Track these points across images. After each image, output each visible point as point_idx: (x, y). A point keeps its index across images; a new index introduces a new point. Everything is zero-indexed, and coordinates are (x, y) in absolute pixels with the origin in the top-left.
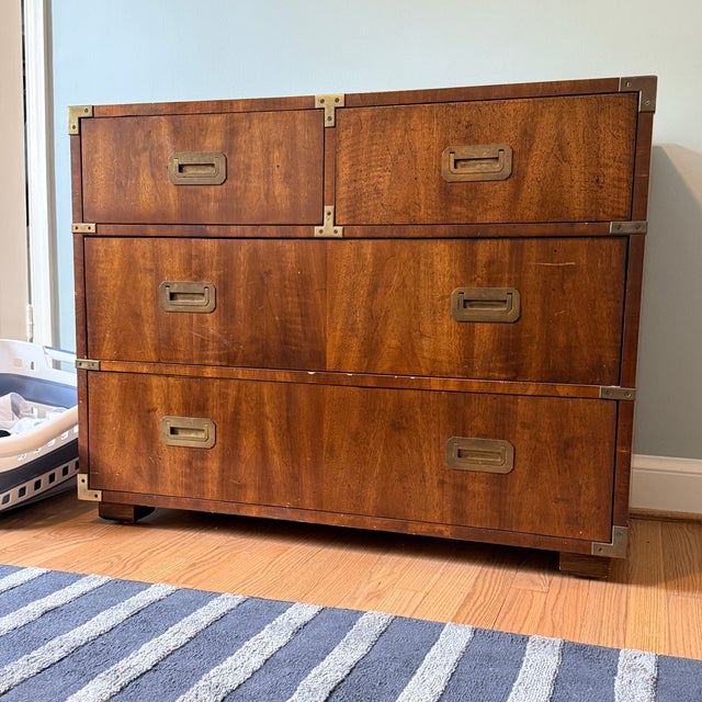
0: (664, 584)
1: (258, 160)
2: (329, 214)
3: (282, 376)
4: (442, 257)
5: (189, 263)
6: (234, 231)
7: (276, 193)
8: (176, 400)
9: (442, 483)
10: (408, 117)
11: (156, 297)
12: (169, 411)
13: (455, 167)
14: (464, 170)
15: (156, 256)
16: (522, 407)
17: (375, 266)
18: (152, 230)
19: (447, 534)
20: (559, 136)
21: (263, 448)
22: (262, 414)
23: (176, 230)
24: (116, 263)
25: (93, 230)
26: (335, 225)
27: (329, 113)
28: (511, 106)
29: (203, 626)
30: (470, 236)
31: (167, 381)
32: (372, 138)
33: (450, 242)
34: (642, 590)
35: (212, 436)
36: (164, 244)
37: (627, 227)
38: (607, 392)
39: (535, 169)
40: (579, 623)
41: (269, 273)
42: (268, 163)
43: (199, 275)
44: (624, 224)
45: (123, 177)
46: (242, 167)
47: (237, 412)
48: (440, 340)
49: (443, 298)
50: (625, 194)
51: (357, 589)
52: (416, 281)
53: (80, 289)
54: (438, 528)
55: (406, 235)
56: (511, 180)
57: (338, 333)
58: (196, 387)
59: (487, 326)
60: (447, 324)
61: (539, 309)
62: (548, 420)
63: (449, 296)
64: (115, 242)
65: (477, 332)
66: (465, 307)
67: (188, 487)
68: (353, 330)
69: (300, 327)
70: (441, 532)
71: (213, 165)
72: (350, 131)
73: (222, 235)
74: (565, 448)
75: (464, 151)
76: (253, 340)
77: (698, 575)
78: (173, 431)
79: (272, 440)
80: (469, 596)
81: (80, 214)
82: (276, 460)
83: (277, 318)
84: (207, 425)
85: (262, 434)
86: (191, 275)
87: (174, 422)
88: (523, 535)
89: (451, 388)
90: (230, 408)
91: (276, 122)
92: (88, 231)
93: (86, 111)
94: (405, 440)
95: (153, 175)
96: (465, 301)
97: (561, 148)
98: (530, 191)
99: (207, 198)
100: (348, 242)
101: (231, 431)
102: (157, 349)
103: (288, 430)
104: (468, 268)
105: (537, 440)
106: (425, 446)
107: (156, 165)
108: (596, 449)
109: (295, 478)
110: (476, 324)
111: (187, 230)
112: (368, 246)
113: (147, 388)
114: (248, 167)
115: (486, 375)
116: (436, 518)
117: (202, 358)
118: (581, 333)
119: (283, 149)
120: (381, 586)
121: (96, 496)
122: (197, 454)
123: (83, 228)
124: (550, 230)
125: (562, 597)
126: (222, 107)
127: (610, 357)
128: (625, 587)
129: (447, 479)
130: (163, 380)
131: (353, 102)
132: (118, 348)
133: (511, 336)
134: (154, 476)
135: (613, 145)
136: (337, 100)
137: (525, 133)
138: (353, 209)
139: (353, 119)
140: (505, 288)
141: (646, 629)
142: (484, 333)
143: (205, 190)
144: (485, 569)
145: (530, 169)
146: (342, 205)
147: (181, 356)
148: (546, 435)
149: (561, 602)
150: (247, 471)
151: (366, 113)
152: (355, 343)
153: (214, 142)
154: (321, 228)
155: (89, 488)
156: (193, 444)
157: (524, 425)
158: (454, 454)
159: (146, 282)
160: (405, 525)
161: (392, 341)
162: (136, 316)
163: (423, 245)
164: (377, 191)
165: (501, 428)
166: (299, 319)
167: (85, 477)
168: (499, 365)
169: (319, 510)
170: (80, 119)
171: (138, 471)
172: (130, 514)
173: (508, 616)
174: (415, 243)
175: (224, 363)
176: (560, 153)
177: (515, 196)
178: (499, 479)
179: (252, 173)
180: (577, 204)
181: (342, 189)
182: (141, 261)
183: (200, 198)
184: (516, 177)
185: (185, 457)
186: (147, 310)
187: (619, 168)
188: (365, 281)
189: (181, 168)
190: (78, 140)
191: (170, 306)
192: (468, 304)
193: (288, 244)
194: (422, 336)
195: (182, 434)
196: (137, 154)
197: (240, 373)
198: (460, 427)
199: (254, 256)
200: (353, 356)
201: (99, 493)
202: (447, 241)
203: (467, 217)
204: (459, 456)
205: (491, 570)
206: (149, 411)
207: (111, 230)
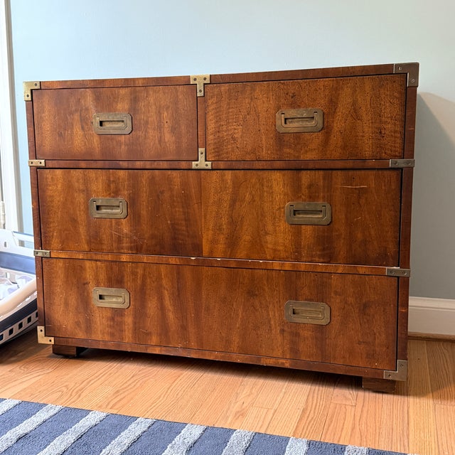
0: (431, 394)
1: (153, 118)
2: (202, 153)
3: (174, 260)
4: (278, 182)
5: (109, 186)
6: (138, 164)
7: (166, 140)
8: (102, 276)
9: (282, 331)
10: (253, 89)
11: (87, 208)
12: (98, 285)
13: (285, 123)
14: (291, 125)
15: (86, 181)
16: (335, 280)
17: (234, 187)
18: (83, 164)
19: (287, 365)
20: (354, 103)
21: (162, 308)
22: (161, 286)
23: (100, 164)
24: (59, 186)
25: (43, 164)
26: (206, 161)
27: (200, 87)
28: (321, 82)
29: (125, 448)
30: (296, 168)
31: (96, 264)
32: (229, 104)
33: (284, 172)
34: (417, 400)
35: (127, 301)
36: (92, 174)
37: (401, 163)
38: (391, 271)
39: (338, 124)
40: (378, 431)
41: (162, 192)
42: (160, 121)
43: (116, 193)
44: (399, 160)
45: (62, 129)
46: (142, 122)
47: (144, 284)
48: (279, 236)
49: (279, 208)
50: (399, 141)
51: (229, 409)
52: (261, 197)
53: (35, 204)
54: (281, 361)
55: (254, 167)
56: (323, 131)
57: (211, 232)
58: (116, 268)
59: (309, 228)
60: (283, 226)
61: (344, 216)
62: (352, 290)
63: (283, 208)
64: (58, 172)
65: (303, 231)
66: (295, 215)
67: (112, 335)
68: (220, 230)
69: (184, 228)
70: (283, 364)
71: (123, 121)
72: (214, 100)
73: (130, 167)
74: (364, 308)
75: (291, 113)
76: (153, 237)
77: (453, 385)
78: (101, 297)
79: (168, 302)
80: (304, 411)
81: (34, 153)
82: (171, 316)
83: (169, 222)
84: (124, 293)
85: (161, 299)
86: (110, 194)
87: (101, 291)
88: (338, 365)
89: (287, 269)
90: (139, 282)
91: (164, 93)
92: (39, 165)
93: (36, 85)
94: (257, 303)
95: (83, 128)
96: (294, 211)
97: (355, 110)
98: (336, 139)
99: (119, 143)
100: (215, 172)
101: (140, 296)
102: (89, 243)
103: (179, 295)
104: (296, 189)
105: (346, 303)
106: (271, 306)
107: (85, 122)
108: (385, 309)
109: (184, 328)
110: (302, 226)
111: (107, 164)
112: (229, 175)
113: (82, 268)
114: (147, 122)
115: (310, 260)
116: (279, 354)
117: (119, 248)
118: (373, 232)
119: (170, 111)
120: (245, 405)
121: (50, 341)
122: (117, 313)
123: (37, 162)
124: (350, 164)
125: (365, 410)
126: (128, 83)
127: (392, 248)
128: (406, 398)
129: (286, 328)
130: (93, 263)
131: (216, 80)
132: (62, 242)
133: (326, 234)
134: (89, 328)
135: (391, 109)
136: (205, 79)
137: (331, 101)
138: (218, 151)
139: (216, 90)
140: (321, 202)
141: (422, 435)
142: (308, 231)
143: (119, 138)
144: (313, 387)
145: (335, 125)
146: (210, 148)
147: (105, 247)
148: (350, 300)
149: (365, 415)
150: (151, 324)
151: (224, 88)
152: (222, 239)
153: (123, 106)
154: (196, 162)
155: (45, 336)
156: (114, 306)
157: (336, 293)
158: (290, 312)
159: (80, 198)
160: (259, 359)
161: (246, 237)
162: (74, 221)
163: (266, 174)
164: (234, 139)
165: (321, 294)
166: (183, 223)
167: (43, 328)
168: (318, 253)
169: (200, 349)
170: (32, 90)
171: (78, 324)
172: (74, 352)
173: (331, 428)
174: (260, 173)
175: (134, 252)
176: (355, 114)
177: (326, 142)
178: (320, 329)
179: (149, 126)
180: (367, 148)
181: (210, 137)
182: (76, 184)
183: (115, 142)
184: (326, 129)
185: (109, 315)
186: (81, 217)
187: (395, 124)
188: (227, 197)
189: (101, 123)
190: (31, 105)
191: (96, 214)
192: (296, 212)
193: (175, 173)
194: (267, 233)
195: (107, 299)
196: (71, 113)
197: (145, 258)
198: (293, 293)
199: (152, 181)
200: (221, 247)
201: (52, 339)
202: (282, 171)
203: (294, 156)
204: (294, 313)
205: (317, 388)
206: (84, 284)
207: (55, 164)
